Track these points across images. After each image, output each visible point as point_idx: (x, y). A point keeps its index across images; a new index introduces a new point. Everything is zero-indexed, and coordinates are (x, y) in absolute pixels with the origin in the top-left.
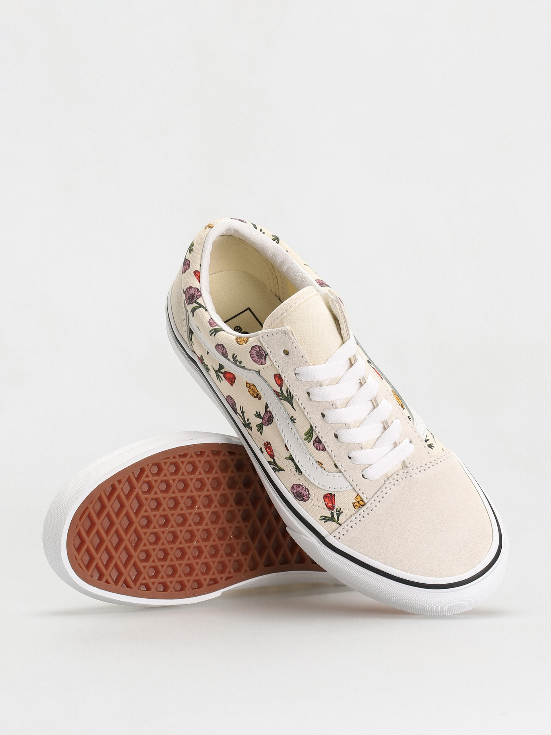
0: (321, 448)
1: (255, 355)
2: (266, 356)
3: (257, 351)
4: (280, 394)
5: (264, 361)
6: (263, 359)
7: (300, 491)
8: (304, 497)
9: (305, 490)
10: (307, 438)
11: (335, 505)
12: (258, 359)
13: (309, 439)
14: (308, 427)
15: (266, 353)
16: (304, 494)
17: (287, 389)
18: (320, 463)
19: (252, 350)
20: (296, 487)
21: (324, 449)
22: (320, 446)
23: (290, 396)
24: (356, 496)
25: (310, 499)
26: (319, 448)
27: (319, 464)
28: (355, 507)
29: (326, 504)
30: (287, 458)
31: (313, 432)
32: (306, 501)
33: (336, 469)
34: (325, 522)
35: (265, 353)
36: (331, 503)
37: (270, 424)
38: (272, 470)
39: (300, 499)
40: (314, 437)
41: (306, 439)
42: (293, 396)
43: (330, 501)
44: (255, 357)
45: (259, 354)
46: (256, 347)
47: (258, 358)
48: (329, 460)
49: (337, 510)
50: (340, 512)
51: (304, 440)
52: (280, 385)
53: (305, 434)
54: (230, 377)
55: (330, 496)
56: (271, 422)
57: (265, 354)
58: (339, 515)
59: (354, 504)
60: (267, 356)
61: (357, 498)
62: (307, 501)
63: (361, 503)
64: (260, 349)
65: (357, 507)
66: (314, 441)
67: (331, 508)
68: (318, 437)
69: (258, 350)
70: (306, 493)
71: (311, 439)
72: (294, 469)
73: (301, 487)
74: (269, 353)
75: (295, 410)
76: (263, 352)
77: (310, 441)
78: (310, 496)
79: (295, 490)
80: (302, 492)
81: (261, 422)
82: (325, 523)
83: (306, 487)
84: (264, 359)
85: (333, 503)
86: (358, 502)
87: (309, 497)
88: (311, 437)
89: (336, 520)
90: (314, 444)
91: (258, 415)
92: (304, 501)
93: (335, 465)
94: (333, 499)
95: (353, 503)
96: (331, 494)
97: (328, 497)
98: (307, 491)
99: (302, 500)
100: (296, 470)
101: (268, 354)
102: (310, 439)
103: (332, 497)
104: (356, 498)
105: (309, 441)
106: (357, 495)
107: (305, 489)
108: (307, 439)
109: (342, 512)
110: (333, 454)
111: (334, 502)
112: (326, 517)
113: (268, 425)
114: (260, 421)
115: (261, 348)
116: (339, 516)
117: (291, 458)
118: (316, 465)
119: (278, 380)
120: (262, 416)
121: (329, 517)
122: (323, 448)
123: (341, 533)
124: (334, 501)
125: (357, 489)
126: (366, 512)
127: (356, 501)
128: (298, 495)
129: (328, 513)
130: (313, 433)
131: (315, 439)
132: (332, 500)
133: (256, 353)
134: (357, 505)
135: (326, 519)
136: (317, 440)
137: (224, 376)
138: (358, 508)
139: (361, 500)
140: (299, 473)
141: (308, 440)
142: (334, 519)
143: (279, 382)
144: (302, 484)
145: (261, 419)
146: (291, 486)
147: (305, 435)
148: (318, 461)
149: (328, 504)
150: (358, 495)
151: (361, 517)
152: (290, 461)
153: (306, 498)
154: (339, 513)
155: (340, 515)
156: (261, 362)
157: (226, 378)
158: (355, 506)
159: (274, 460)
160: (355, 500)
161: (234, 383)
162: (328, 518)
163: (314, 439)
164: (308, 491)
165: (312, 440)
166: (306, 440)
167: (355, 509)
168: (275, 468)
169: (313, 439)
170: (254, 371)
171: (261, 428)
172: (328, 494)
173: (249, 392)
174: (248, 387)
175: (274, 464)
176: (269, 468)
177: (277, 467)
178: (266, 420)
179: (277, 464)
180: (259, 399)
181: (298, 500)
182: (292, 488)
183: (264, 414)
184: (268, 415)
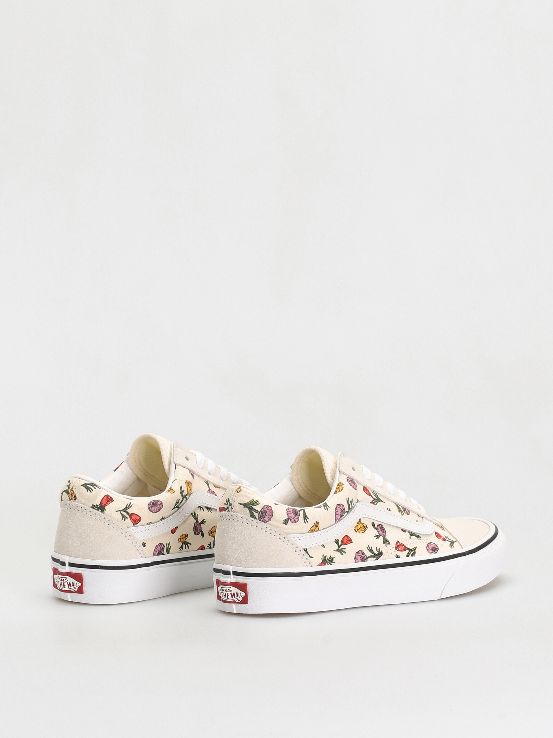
7: (431, 548)
16: (434, 546)
20: (428, 548)
30: (410, 537)
37: (385, 532)
38: (412, 557)
54: (346, 540)
56: (384, 529)
73: (429, 545)
75: (384, 502)
81: (383, 538)
87: (436, 545)
91: (377, 537)
107: (431, 544)
113: (386, 534)
114: (381, 538)
117: (412, 534)
120: (379, 535)
137: (344, 545)
140: (420, 538)
144: (428, 543)
145: (380, 536)
153: (436, 547)
157: (346, 543)
159: (408, 549)
161: (351, 539)
168: (413, 553)
171: (386, 541)
173: (360, 533)
174: (357, 530)
175: (411, 552)
176: (411, 559)
177: (413, 551)
178: (382, 533)
179: (412, 549)
180: (367, 528)
181: (437, 552)
182: (428, 551)
183: (378, 532)
184: (379, 529)
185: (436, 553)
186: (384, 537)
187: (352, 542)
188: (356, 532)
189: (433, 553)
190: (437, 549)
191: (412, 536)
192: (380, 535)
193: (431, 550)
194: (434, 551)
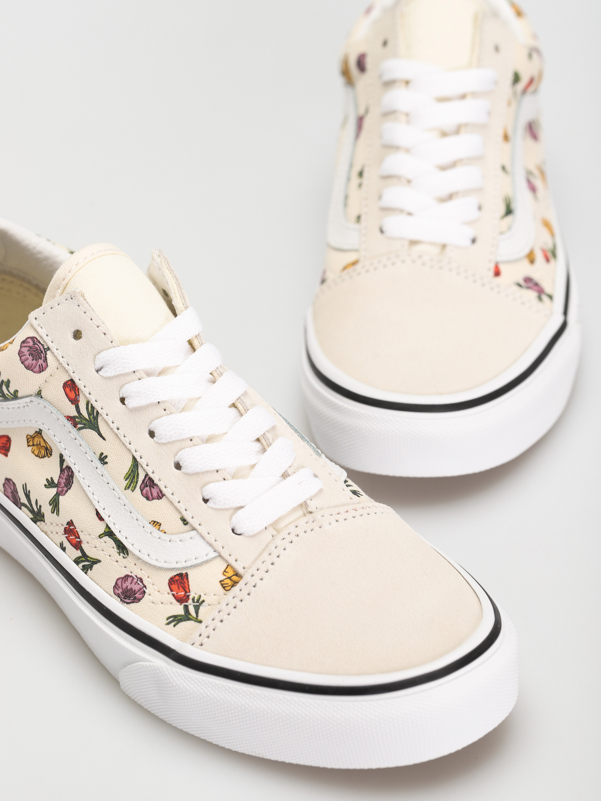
0: (155, 494)
1: (28, 354)
2: (45, 352)
3: (29, 347)
4: (77, 420)
5: (44, 362)
6: (41, 359)
7: (128, 587)
8: (136, 595)
9: (137, 582)
10: (129, 483)
11: (189, 592)
12: (33, 362)
13: (132, 485)
14: (129, 463)
15: (46, 347)
16: (136, 590)
17: (88, 403)
18: (156, 523)
19: (21, 349)
20: (122, 583)
21: (161, 496)
22: (153, 490)
23: (94, 415)
24: (224, 569)
25: (146, 594)
26: (152, 496)
27: (154, 525)
28: (224, 588)
29: (173, 595)
30: (102, 534)
31: (138, 469)
32: (139, 600)
33: (184, 526)
34: (174, 626)
35: (43, 347)
36: (182, 592)
37: (70, 489)
38: (81, 571)
39: (129, 601)
40: (141, 477)
41: (127, 487)
42: (98, 413)
43: (180, 588)
44: (27, 359)
45: (34, 351)
46: (28, 340)
47: (33, 360)
48: (171, 512)
49: (193, 599)
50: (200, 601)
51: (125, 489)
52: (75, 401)
53: (126, 477)
55: (179, 579)
56: (71, 483)
57: (44, 349)
58: (197, 607)
59: (222, 583)
60: (48, 352)
61: (227, 572)
62: (142, 599)
63: (235, 578)
64: (34, 342)
65: (228, 586)
66: (142, 484)
67: (184, 598)
68: (147, 475)
69: (31, 344)
70: (138, 586)
71: (137, 482)
72: (114, 551)
73: (130, 580)
74: (51, 345)
75: (104, 439)
76: (40, 345)
77: (135, 488)
78: (146, 588)
79: (120, 588)
80: (131, 588)
81: (56, 493)
82: (176, 627)
83: (138, 576)
84: (43, 359)
85: (186, 589)
86: (229, 578)
87: (144, 592)
88: (135, 480)
89: (193, 617)
90: (142, 491)
91: (50, 484)
92: (136, 602)
93: (182, 520)
94: (184, 582)
95: (221, 581)
96: (180, 575)
97: (177, 581)
98: (140, 583)
99: (133, 601)
100: (118, 551)
101: (49, 349)
102: (135, 484)
103: (182, 579)
104: (225, 571)
105: (133, 489)
106: (226, 566)
107: (136, 580)
108: (130, 485)
109: (203, 601)
110: (175, 499)
111: (187, 587)
112: (175, 617)
113: (67, 491)
114: (54, 491)
115: (35, 340)
116: (199, 608)
117: (109, 533)
118: (150, 528)
119: (71, 391)
120: (56, 483)
121: (182, 616)
122: (158, 493)
123: (204, 635)
124: (186, 585)
125: (225, 555)
126: (245, 592)
127: (225, 577)
128: (126, 595)
129: (179, 610)
130: (138, 471)
131: (143, 481)
132: (183, 584)
133: (29, 350)
134: (227, 584)
135: (175, 620)
136: (147, 482)
138: (230, 587)
139: (235, 573)
140: (124, 554)
141: (130, 488)
142: (190, 616)
143: (72, 395)
144: (130, 574)
146: (114, 584)
147: (126, 480)
148: (153, 521)
149: (177, 594)
150: (229, 567)
151: (237, 600)
152: (107, 538)
153: (139, 596)
154: (198, 604)
155: (201, 608)
156: (39, 365)
158: (224, 585)
159: (82, 551)
160: (223, 576)
161: (10, 450)
162: (179, 618)
163: (141, 482)
164: (142, 582)
165: (137, 485)
166: (129, 488)
167: (225, 591)
168: (86, 565)
169: (139, 482)
170: (31, 395)
171: (56, 503)
172: (175, 576)
173: (33, 452)
174: (31, 443)
175: (84, 559)
176: (76, 571)
177: (88, 561)
178: (63, 485)
179: (88, 557)
180: (49, 456)
181: (128, 603)
182: (115, 587)
183: (60, 477)
184: (65, 475)
185: (125, 602)
186: (58, 495)
187: (6, 455)
188: (29, 446)
189: (119, 597)
190: (135, 598)
191: (107, 537)
192: (56, 486)
193: (121, 590)
194: (126, 596)
